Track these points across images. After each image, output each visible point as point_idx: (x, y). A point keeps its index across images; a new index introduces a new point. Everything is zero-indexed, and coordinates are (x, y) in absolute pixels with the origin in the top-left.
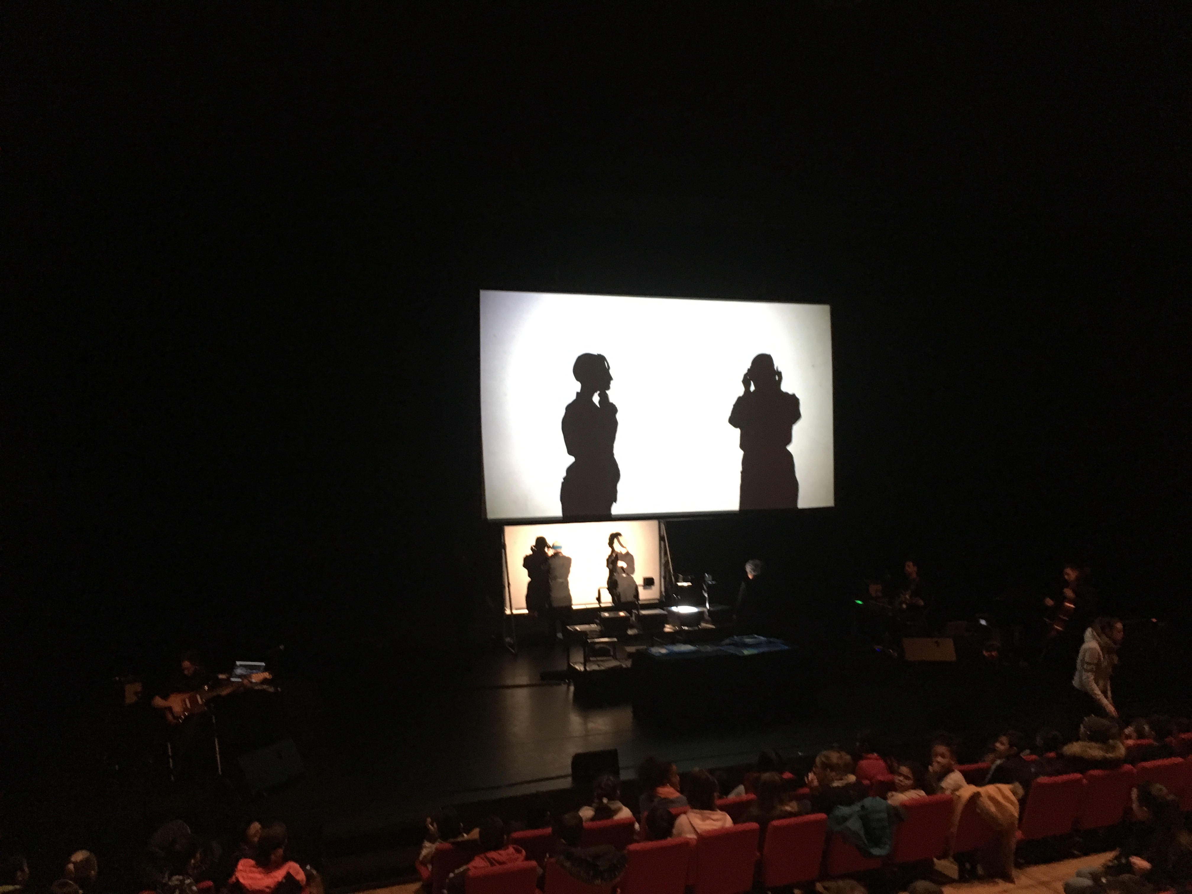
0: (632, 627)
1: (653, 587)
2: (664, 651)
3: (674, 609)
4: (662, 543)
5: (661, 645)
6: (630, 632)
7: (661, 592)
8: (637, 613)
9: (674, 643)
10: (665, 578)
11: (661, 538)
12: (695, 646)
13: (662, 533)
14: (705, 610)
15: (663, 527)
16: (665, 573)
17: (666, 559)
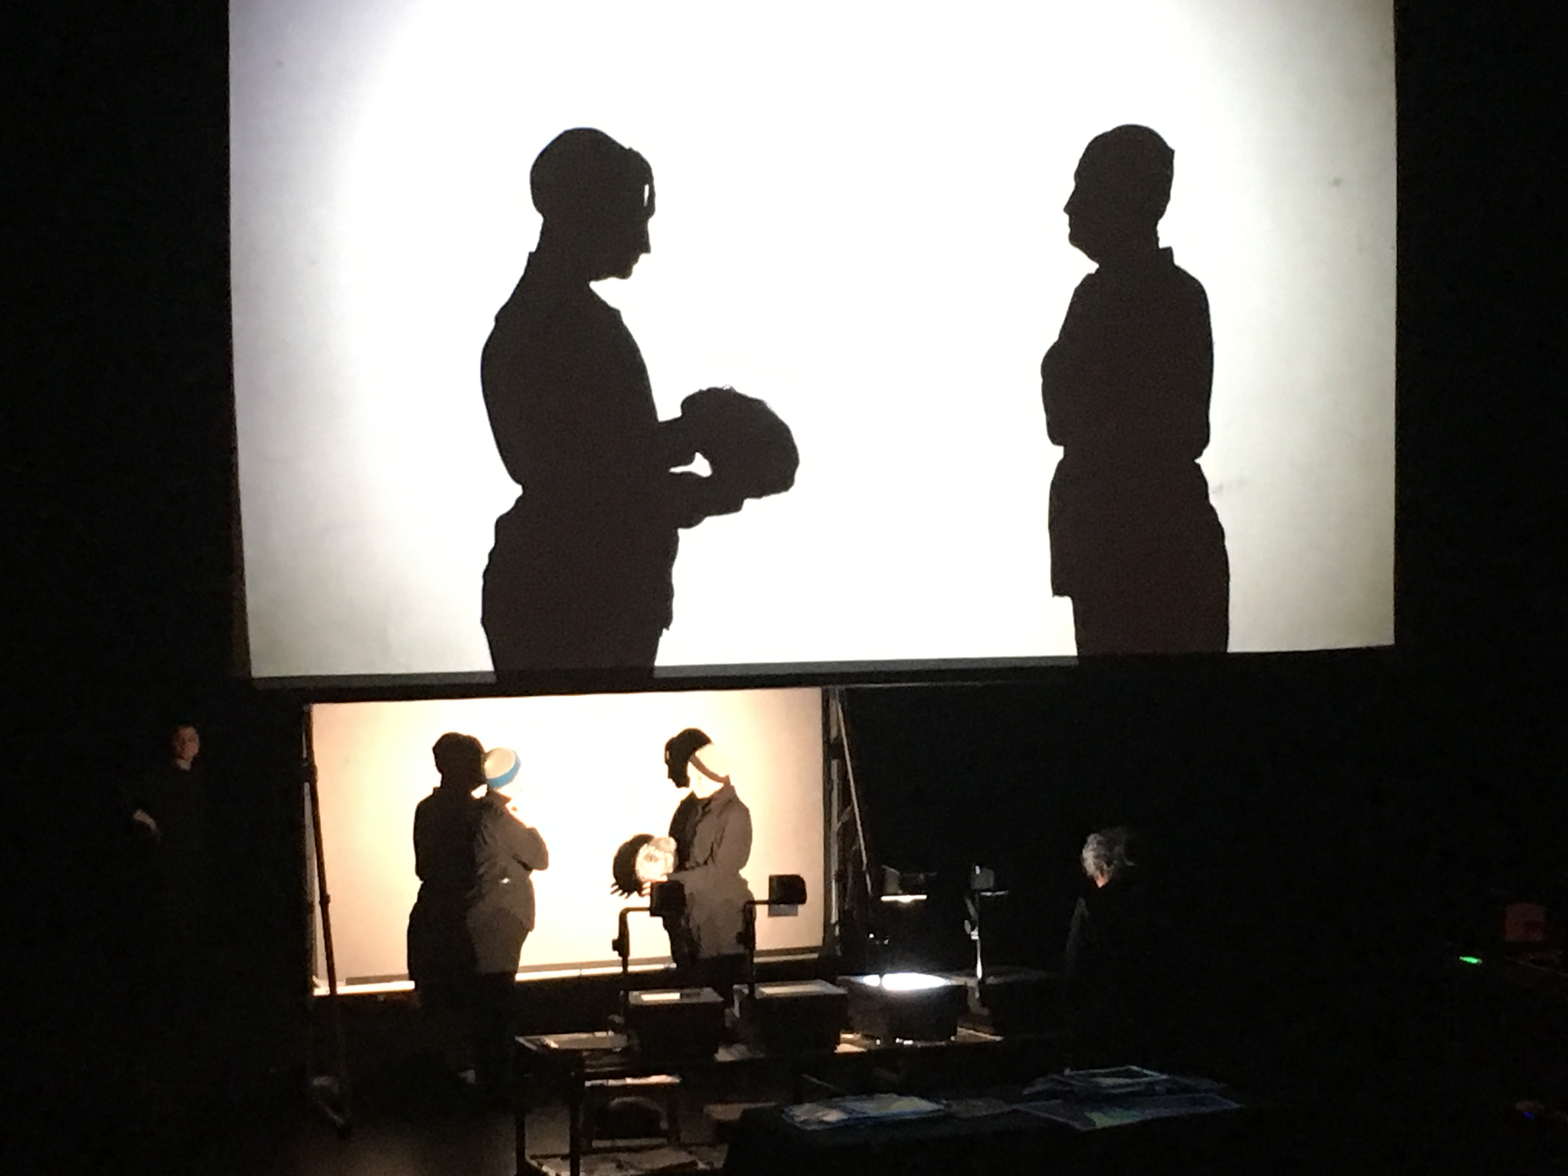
0: (730, 1042)
1: (801, 908)
2: (833, 1116)
3: (871, 981)
4: (835, 763)
5: (827, 1098)
7: (827, 926)
8: (746, 991)
9: (869, 1090)
10: (841, 877)
11: (831, 749)
12: (937, 1102)
13: (834, 734)
14: (971, 983)
15: (837, 710)
16: (843, 862)
17: (845, 818)
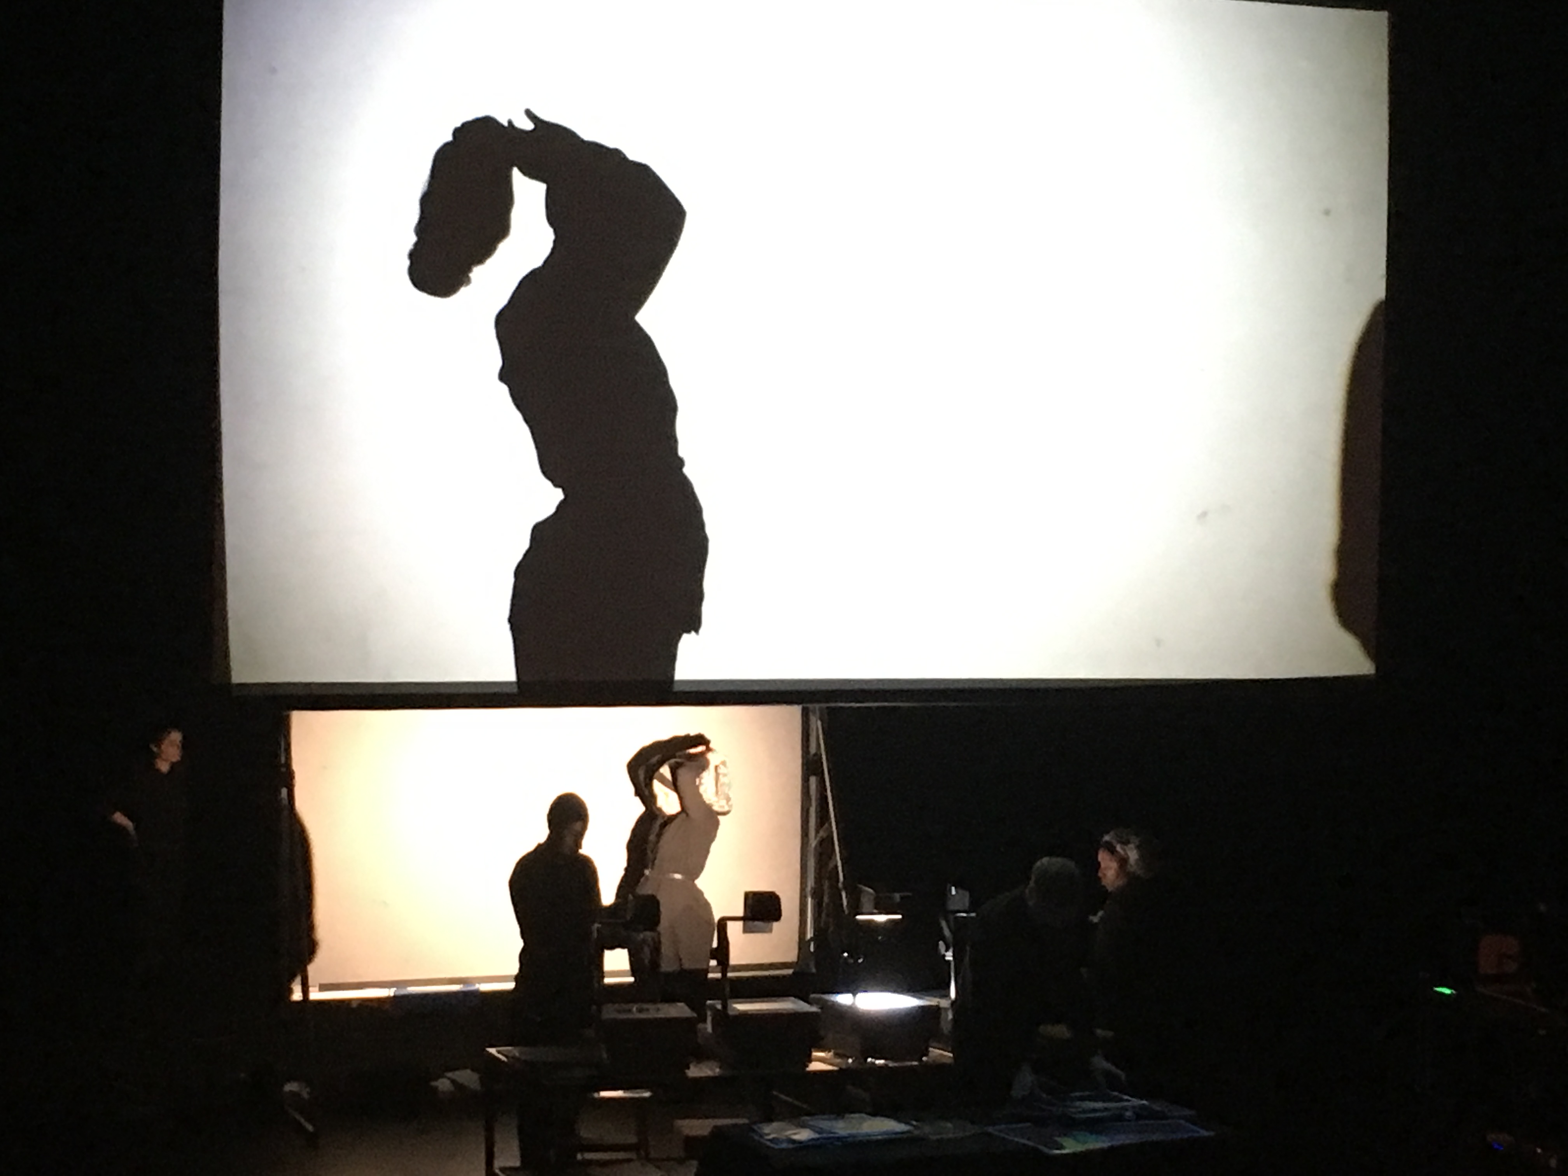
0: (701, 1056)
1: (775, 925)
2: (803, 1135)
3: (844, 999)
4: (813, 780)
5: (795, 1116)
6: (694, 1072)
7: (802, 943)
8: (719, 1007)
9: (841, 1110)
10: (817, 895)
11: (810, 766)
12: (907, 1123)
13: (813, 750)
15: (816, 725)
16: (819, 879)
